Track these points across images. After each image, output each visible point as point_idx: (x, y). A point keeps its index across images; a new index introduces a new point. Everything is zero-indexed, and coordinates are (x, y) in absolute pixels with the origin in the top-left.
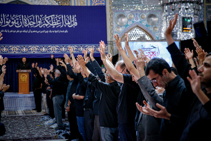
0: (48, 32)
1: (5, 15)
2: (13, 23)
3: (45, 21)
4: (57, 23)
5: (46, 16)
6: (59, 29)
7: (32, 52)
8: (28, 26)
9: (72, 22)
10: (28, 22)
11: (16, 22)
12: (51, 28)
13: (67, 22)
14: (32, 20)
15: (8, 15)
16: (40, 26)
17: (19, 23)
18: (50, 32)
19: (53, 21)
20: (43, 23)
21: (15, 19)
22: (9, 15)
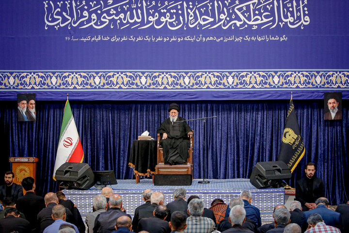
0: (242, 40)
1: (146, 3)
2: (163, 19)
3: (236, 14)
4: (262, 20)
5: (237, 2)
6: (267, 31)
7: (204, 87)
8: (196, 26)
9: (298, 16)
10: (196, 18)
11: (171, 18)
12: (249, 30)
13: (286, 17)
14: (207, 13)
15: (154, 3)
16: (225, 26)
17: (178, 19)
18: (247, 39)
19: (255, 15)
20: (231, 20)
21: (169, 11)
22: (157, 3)
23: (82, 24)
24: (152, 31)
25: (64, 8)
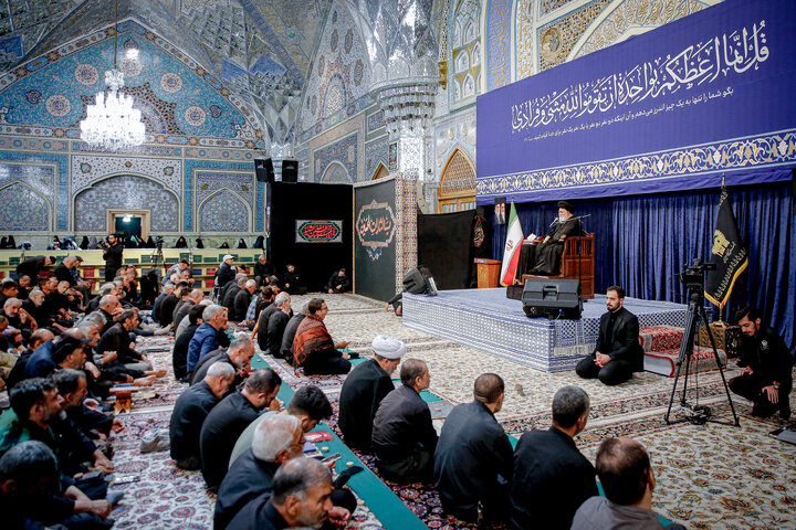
0: (674, 107)
1: (582, 87)
3: (667, 74)
4: (699, 72)
5: (669, 57)
6: (706, 87)
7: (632, 177)
8: (625, 101)
9: (750, 52)
10: (625, 92)
11: (603, 97)
12: (683, 92)
13: (732, 58)
14: (636, 82)
15: (588, 85)
16: (654, 93)
17: (609, 98)
18: (680, 104)
19: (690, 67)
20: (662, 83)
21: (601, 89)
22: (590, 84)
23: (535, 123)
24: (587, 118)
25: (524, 110)
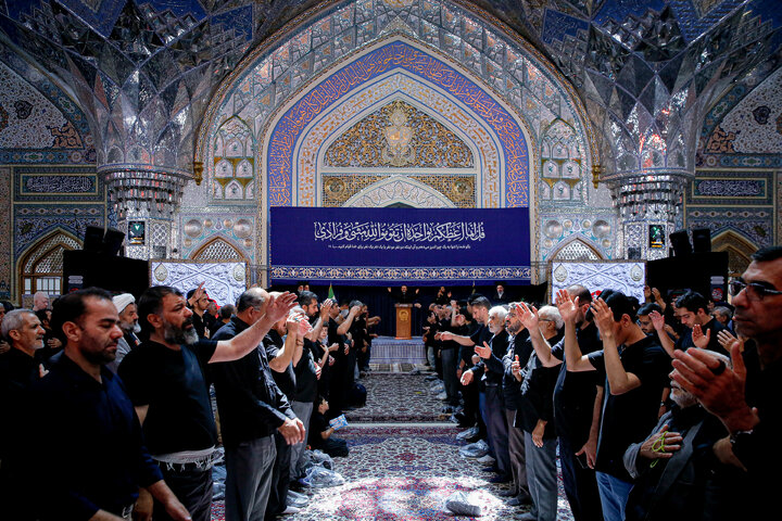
0: (441, 248)
1: (380, 224)
2: (391, 235)
3: (437, 232)
4: (454, 235)
5: (438, 224)
6: (457, 243)
7: (417, 278)
8: (412, 239)
9: (477, 233)
10: (412, 234)
11: (396, 233)
12: (445, 242)
14: (418, 231)
15: (385, 224)
16: (430, 239)
17: (400, 235)
18: (444, 247)
19: (449, 232)
20: (434, 235)
21: (394, 229)
22: (387, 224)
23: (339, 237)
24: (384, 242)
25: (327, 227)
